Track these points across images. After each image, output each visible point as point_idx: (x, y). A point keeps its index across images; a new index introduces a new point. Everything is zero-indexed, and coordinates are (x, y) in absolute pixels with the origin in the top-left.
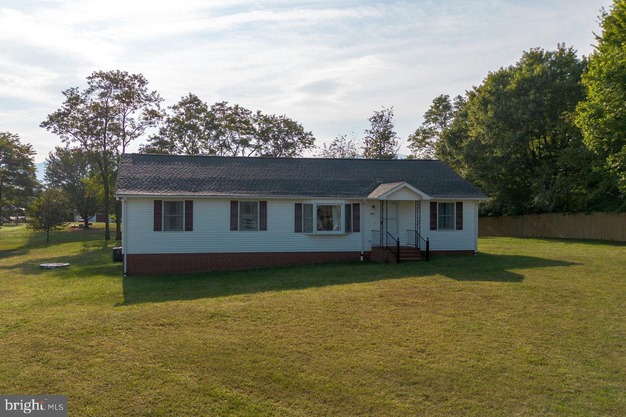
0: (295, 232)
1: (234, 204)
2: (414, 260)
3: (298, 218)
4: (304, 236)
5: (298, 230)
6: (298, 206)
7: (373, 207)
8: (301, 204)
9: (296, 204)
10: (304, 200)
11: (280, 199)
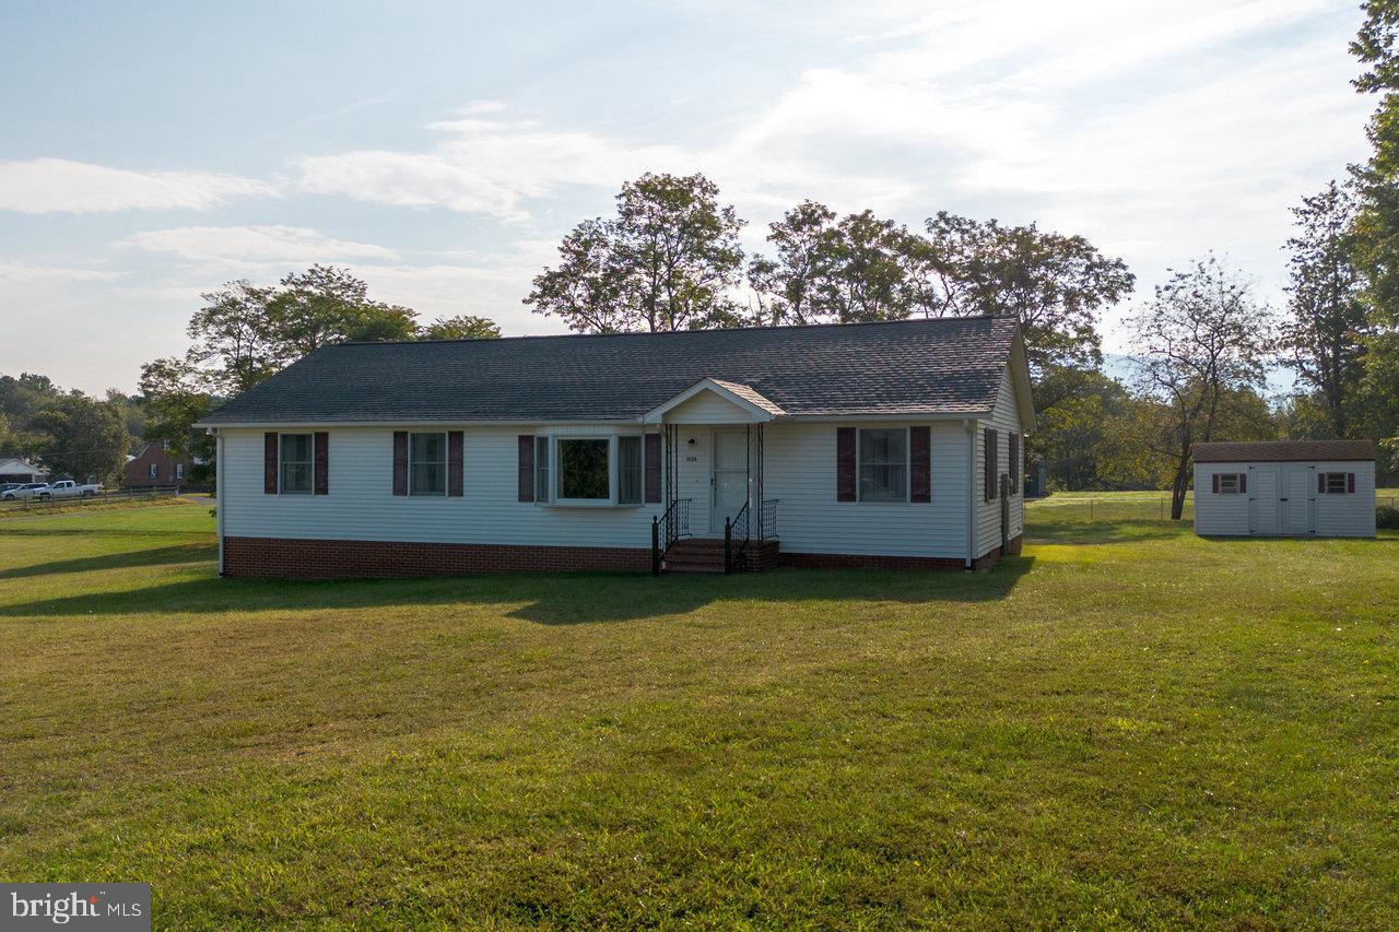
0: (519, 501)
1: (399, 437)
2: (702, 572)
3: (525, 468)
4: (539, 509)
5: (525, 495)
6: (525, 441)
7: (692, 442)
8: (532, 437)
9: (521, 438)
10: (534, 427)
11: (492, 426)
